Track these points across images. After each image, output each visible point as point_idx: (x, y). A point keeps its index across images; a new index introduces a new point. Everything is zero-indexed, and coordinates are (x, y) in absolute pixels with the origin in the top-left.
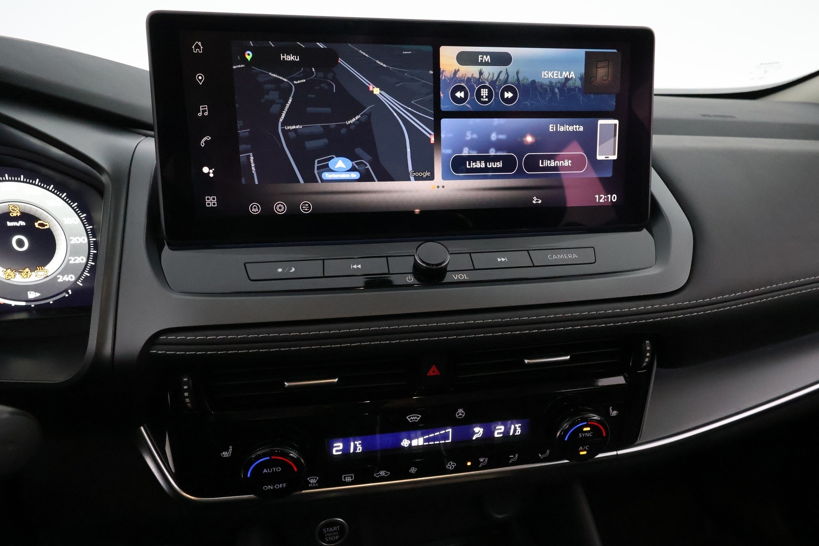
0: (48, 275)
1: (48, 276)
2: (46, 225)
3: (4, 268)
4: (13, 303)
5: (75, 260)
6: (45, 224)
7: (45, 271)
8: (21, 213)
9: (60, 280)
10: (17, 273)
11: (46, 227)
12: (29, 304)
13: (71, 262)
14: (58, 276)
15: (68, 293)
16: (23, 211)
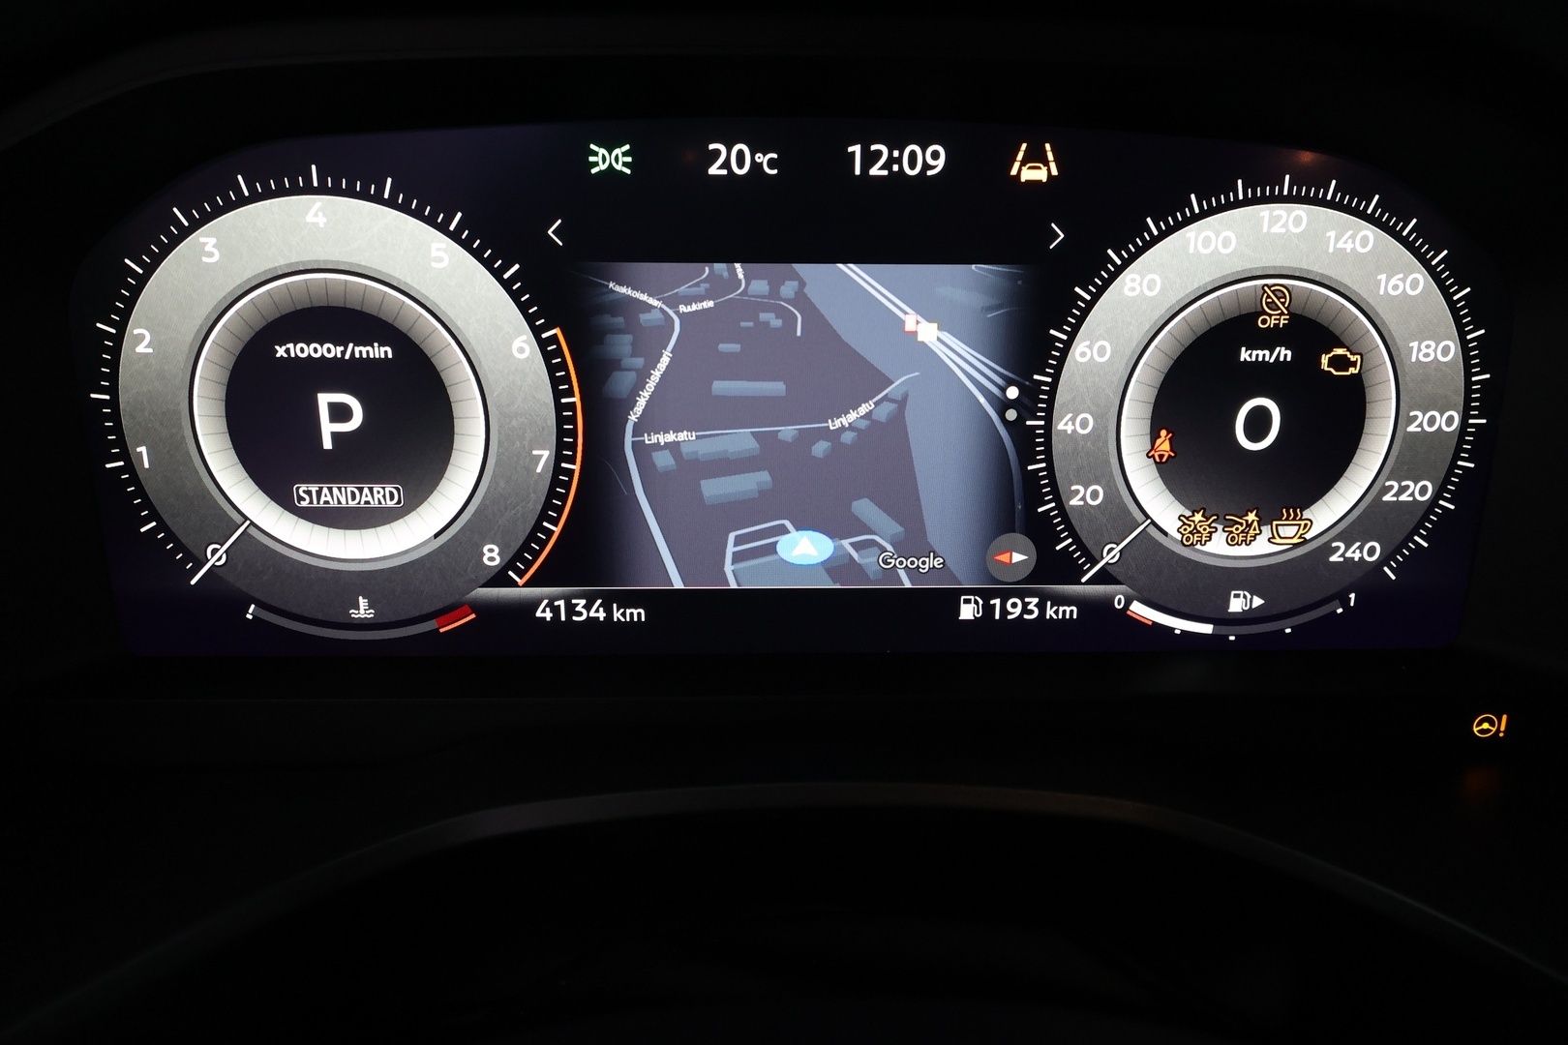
0: (1308, 536)
1: (1306, 541)
2: (1354, 364)
3: (1187, 508)
4: (1180, 625)
5: (1402, 490)
6: (1353, 358)
7: (1303, 523)
8: (1294, 317)
9: (1335, 558)
10: (1220, 527)
11: (1352, 370)
12: (1223, 630)
13: (1387, 498)
14: (1334, 545)
15: (1345, 603)
16: (1299, 312)
